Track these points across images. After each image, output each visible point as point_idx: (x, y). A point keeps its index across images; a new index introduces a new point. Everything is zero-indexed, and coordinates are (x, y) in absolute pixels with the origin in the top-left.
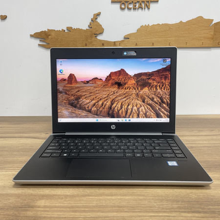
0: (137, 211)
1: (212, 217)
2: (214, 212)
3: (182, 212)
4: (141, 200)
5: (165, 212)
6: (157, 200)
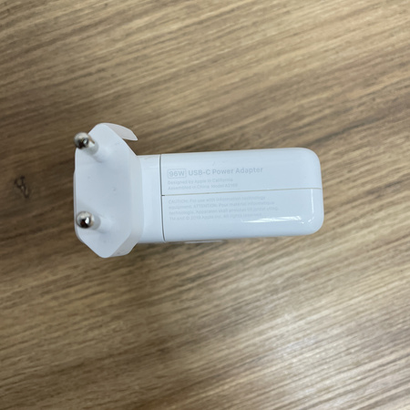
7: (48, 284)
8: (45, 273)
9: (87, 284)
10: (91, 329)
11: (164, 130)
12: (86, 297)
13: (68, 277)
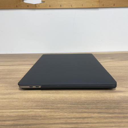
0: (3, 109)
1: (54, 112)
2: (58, 109)
3: (36, 109)
4: (13, 102)
5: (23, 109)
6: (25, 101)
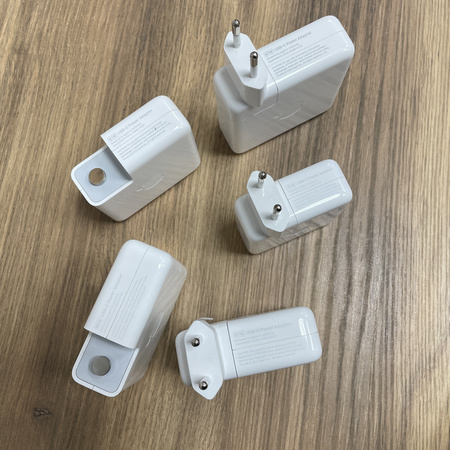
7: (115, 429)
8: (107, 427)
9: (131, 402)
10: (160, 415)
11: (62, 295)
12: (138, 407)
13: (118, 413)
